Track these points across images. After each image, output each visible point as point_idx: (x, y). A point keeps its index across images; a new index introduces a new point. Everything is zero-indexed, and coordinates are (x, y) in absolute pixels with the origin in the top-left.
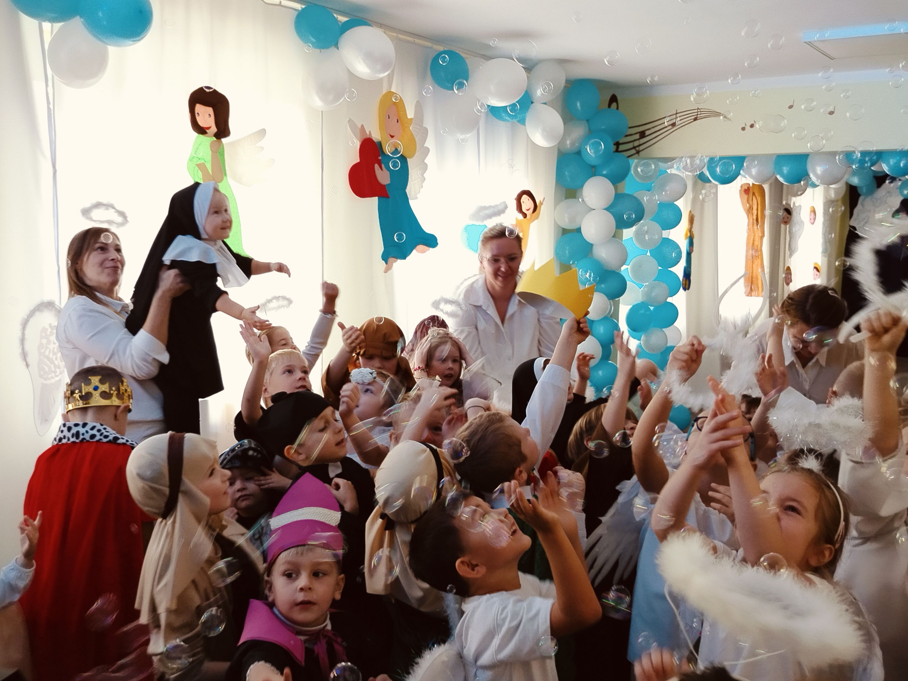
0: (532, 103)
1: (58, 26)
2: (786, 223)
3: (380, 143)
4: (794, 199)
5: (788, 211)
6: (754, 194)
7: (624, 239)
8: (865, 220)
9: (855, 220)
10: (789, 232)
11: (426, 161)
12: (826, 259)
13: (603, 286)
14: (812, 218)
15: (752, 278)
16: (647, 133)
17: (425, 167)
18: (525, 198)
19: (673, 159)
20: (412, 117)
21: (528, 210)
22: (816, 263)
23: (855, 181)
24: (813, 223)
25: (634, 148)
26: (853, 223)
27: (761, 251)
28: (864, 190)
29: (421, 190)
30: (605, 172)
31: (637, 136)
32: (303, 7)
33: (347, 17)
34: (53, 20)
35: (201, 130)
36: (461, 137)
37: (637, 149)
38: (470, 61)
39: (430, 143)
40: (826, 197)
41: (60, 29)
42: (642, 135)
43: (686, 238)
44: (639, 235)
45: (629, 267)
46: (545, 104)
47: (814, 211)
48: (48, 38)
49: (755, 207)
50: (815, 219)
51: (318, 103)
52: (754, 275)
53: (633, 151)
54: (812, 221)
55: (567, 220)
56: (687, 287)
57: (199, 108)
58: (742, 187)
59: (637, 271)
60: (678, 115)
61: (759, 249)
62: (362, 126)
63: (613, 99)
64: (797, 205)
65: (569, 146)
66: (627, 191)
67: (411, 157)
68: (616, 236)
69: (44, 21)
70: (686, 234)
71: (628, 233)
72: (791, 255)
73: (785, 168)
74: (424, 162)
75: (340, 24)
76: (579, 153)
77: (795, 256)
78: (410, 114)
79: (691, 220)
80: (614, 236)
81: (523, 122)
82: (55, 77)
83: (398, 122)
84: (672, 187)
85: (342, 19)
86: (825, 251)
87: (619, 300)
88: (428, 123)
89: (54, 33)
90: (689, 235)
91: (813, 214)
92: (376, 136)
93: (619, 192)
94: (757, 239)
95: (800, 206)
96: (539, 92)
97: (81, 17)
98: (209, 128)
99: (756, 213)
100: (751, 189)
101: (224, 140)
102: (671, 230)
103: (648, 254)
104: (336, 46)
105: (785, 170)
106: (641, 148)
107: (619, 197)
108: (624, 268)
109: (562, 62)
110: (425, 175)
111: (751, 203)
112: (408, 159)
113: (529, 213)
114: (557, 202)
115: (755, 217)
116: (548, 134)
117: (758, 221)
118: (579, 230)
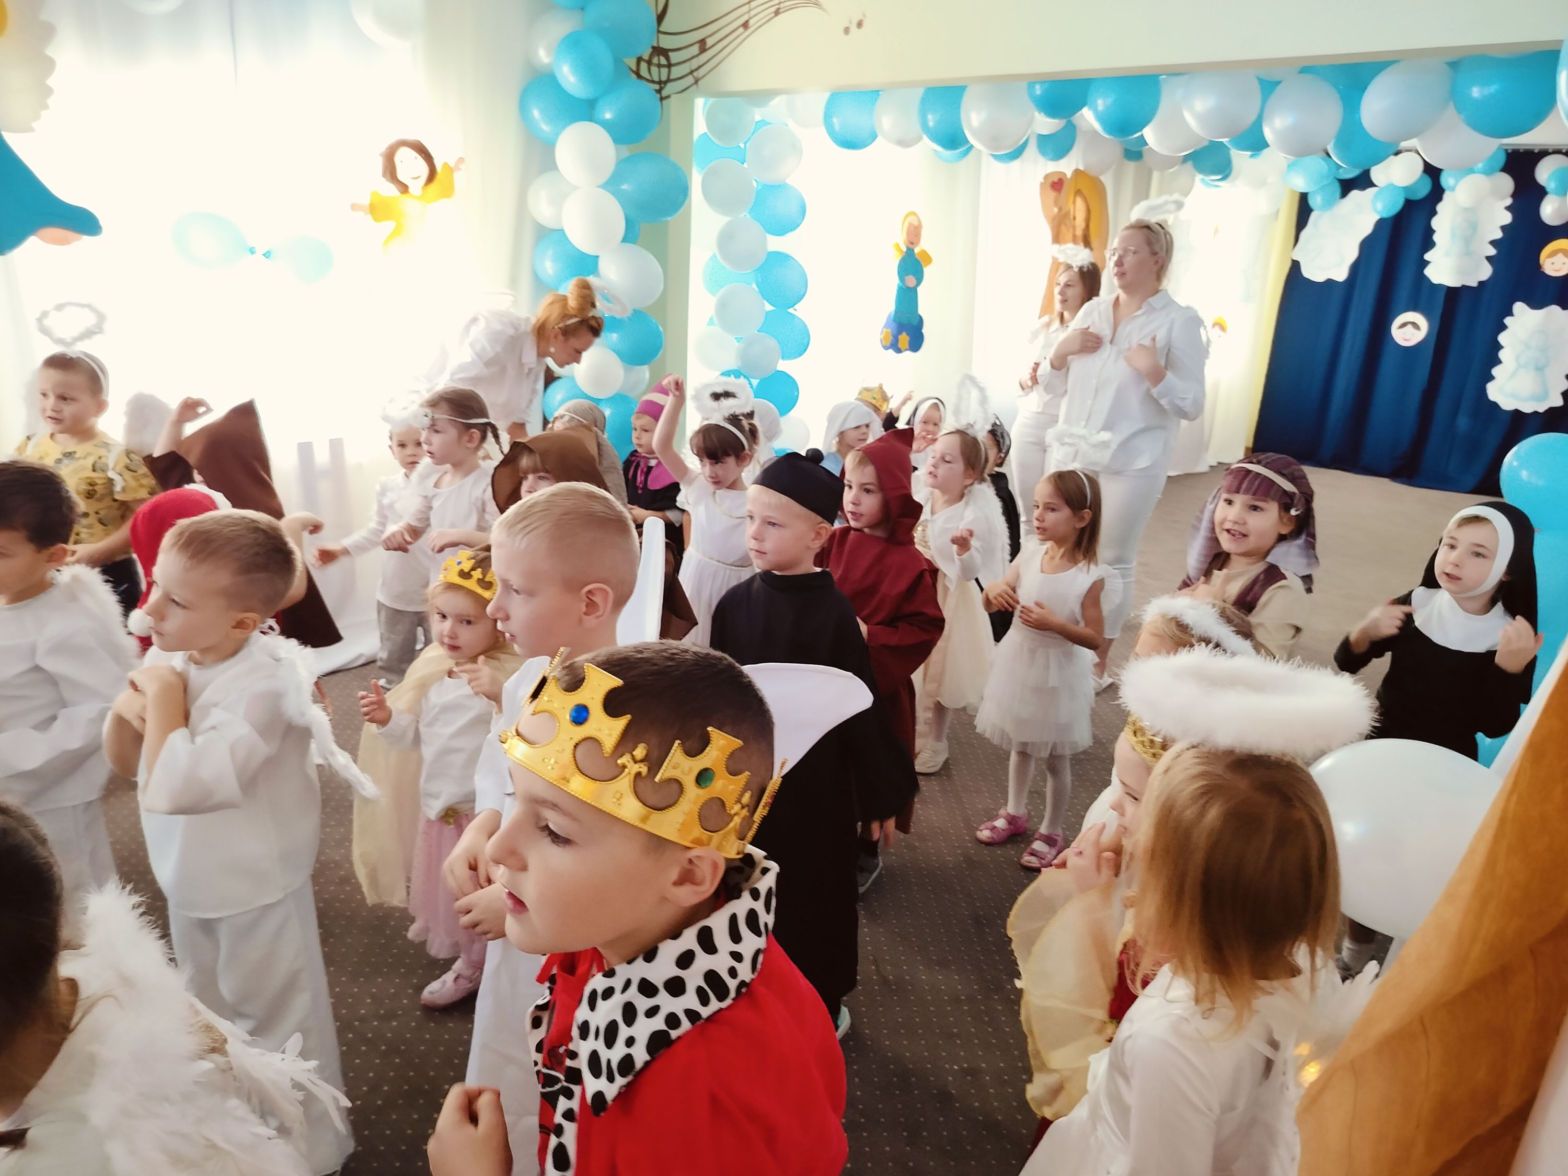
6: (1078, 192)
8: (1316, 252)
9: (1301, 250)
18: (406, 153)
21: (415, 179)
26: (1297, 254)
28: (1320, 201)
49: (1080, 216)
99: (1083, 226)
100: (1069, 183)
111: (1069, 207)
113: (414, 185)
115: (1080, 233)
117: (1088, 240)
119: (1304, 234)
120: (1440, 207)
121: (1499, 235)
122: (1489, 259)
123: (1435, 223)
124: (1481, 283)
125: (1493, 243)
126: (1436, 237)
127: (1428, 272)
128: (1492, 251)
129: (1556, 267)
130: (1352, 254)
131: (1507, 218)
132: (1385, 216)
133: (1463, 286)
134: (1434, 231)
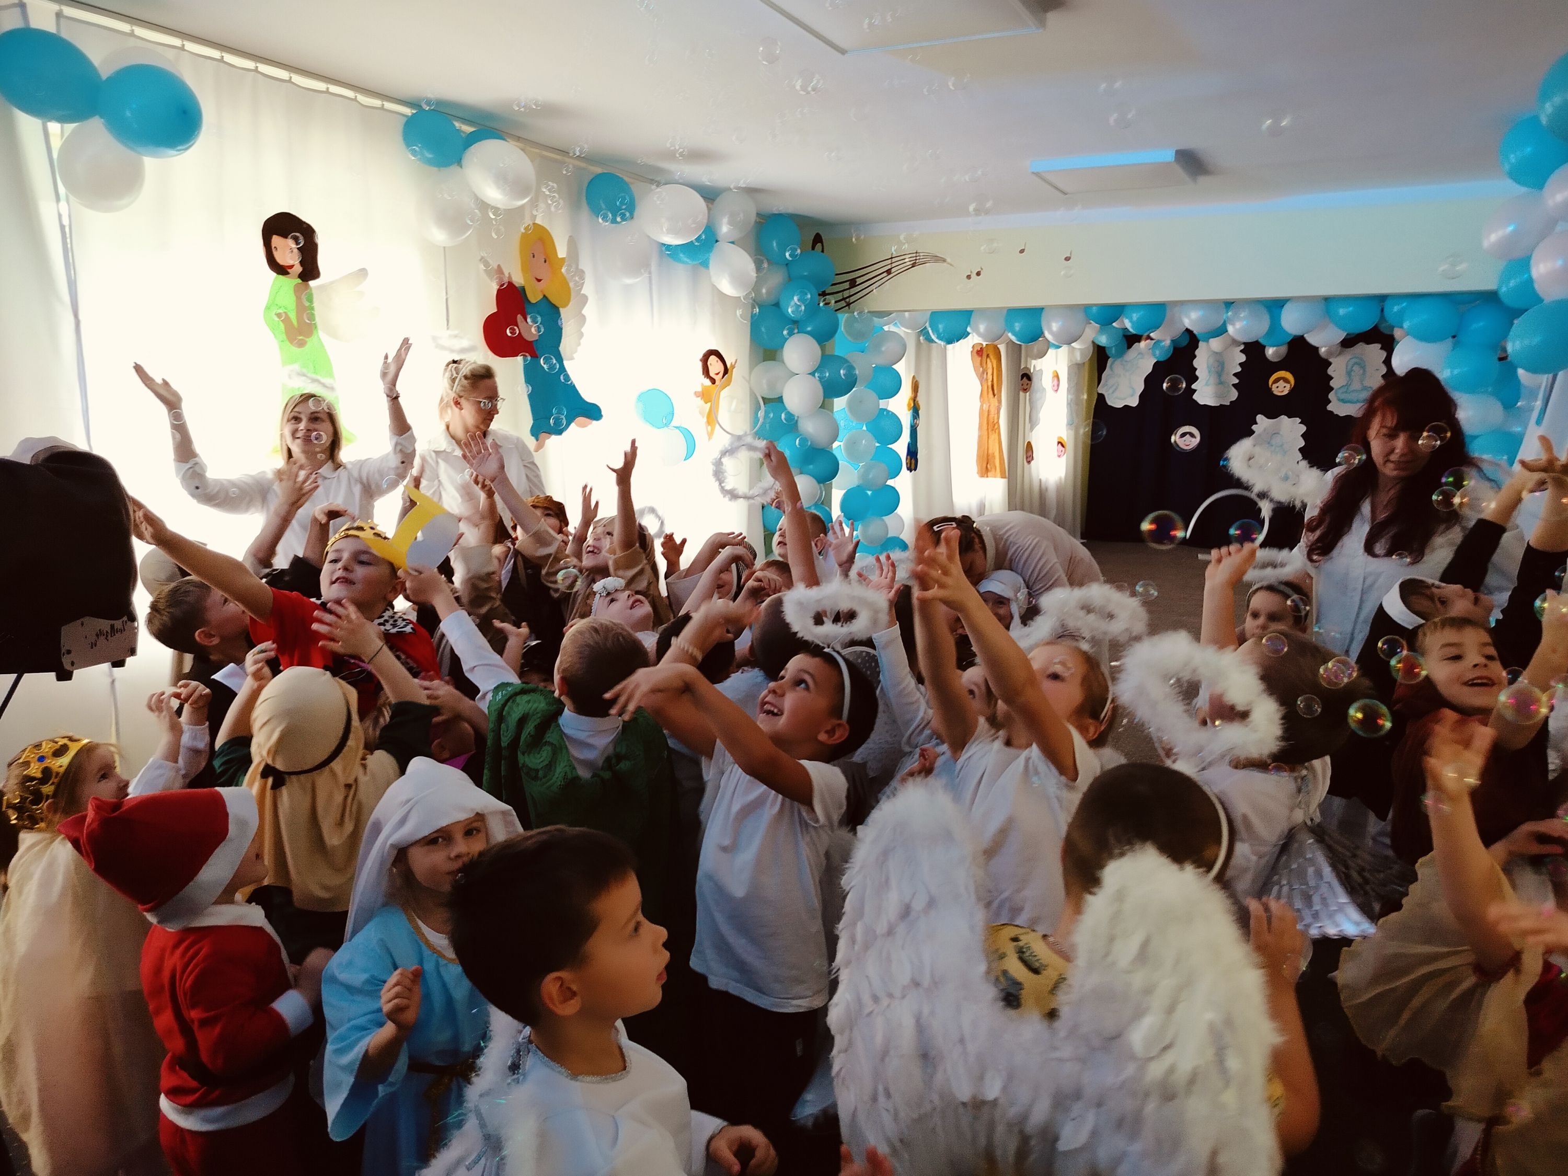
0: (717, 241)
1: (70, 127)
2: (1025, 390)
3: (523, 289)
4: (1034, 362)
5: (1027, 377)
6: (988, 356)
7: (835, 410)
8: (1114, 388)
9: (1103, 387)
10: (1030, 399)
11: (584, 312)
12: (1072, 433)
13: (811, 467)
14: (1056, 384)
15: (988, 455)
16: (859, 281)
17: (583, 319)
18: (713, 359)
19: (889, 313)
20: (564, 256)
21: (717, 374)
22: (1061, 438)
23: (1103, 340)
24: (1057, 391)
25: (844, 299)
26: (1101, 390)
27: (998, 422)
28: (1113, 351)
29: (579, 348)
30: (809, 329)
31: (847, 285)
32: (414, 112)
33: (475, 127)
34: (62, 120)
35: (281, 270)
36: (629, 281)
37: (847, 300)
38: (636, 187)
39: (588, 289)
40: (1070, 360)
41: (74, 132)
42: (853, 283)
43: (909, 410)
44: (851, 406)
45: (841, 444)
46: (733, 243)
47: (1057, 376)
48: (56, 144)
49: (990, 372)
50: (1058, 385)
51: (440, 236)
52: (990, 452)
53: (843, 304)
54: (1056, 388)
55: (765, 386)
56: (913, 467)
57: (276, 240)
58: (973, 347)
59: (852, 446)
60: (894, 260)
61: (996, 421)
62: (499, 266)
63: (818, 239)
64: (1037, 369)
65: (765, 296)
66: (838, 352)
67: (564, 306)
68: (825, 405)
69: (49, 121)
70: (909, 405)
71: (840, 403)
72: (1032, 429)
73: (1017, 324)
74: (581, 313)
75: (464, 135)
76: (777, 305)
77: (1038, 429)
78: (562, 252)
79: (915, 388)
80: (822, 407)
81: (705, 264)
82: (71, 197)
83: (545, 261)
84: (889, 347)
85: (468, 129)
86: (1070, 424)
87: (831, 483)
88: (585, 264)
89: (66, 135)
90: (912, 405)
91: (1056, 380)
92: (519, 280)
93: (827, 353)
94: (993, 411)
95: (1041, 370)
96: (724, 228)
97: (101, 117)
98: (292, 267)
99: (991, 379)
100: (985, 350)
101: (312, 283)
102: (890, 400)
103: (864, 428)
104: (459, 163)
105: (1017, 326)
106: (853, 299)
107: (827, 360)
108: (836, 445)
109: (751, 191)
110: (583, 330)
111: (985, 366)
112: (561, 310)
113: (717, 378)
114: (753, 365)
115: (990, 384)
116: (737, 280)
117: (994, 390)
118: (780, 399)
119: (1104, 375)
120: (1197, 352)
121: (1239, 369)
122: (1234, 385)
123: (1196, 363)
124: (1231, 402)
125: (1235, 375)
126: (1197, 373)
127: (1195, 397)
128: (1236, 381)
129: (1280, 389)
130: (1140, 387)
131: (1243, 358)
132: (1162, 359)
133: (1221, 405)
134: (1196, 369)
